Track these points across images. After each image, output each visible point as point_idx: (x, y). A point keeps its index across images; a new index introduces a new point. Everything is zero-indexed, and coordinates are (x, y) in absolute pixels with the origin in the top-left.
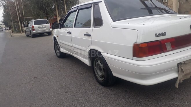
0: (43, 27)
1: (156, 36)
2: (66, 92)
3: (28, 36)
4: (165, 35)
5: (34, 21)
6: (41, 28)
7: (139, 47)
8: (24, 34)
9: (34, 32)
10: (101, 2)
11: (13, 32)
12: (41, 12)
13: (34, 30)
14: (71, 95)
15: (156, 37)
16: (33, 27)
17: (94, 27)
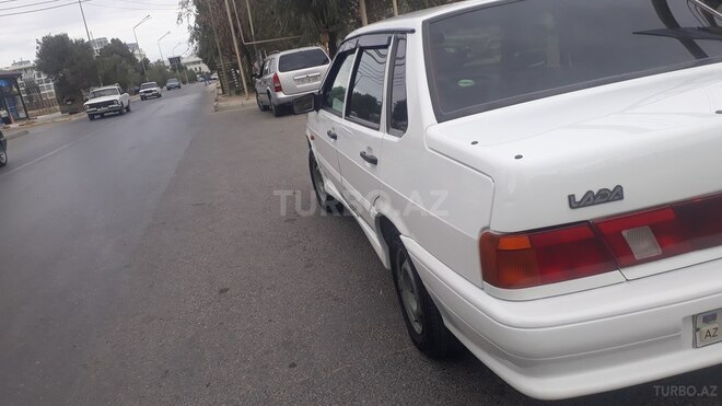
0: (309, 79)
1: (573, 203)
2: (293, 365)
3: (265, 108)
4: (622, 198)
5: (277, 57)
6: (302, 80)
7: (497, 250)
8: (253, 100)
9: (281, 95)
10: (413, 31)
11: (224, 93)
12: (307, 21)
13: (279, 89)
14: (301, 380)
15: (571, 207)
16: (276, 78)
17: (388, 131)
